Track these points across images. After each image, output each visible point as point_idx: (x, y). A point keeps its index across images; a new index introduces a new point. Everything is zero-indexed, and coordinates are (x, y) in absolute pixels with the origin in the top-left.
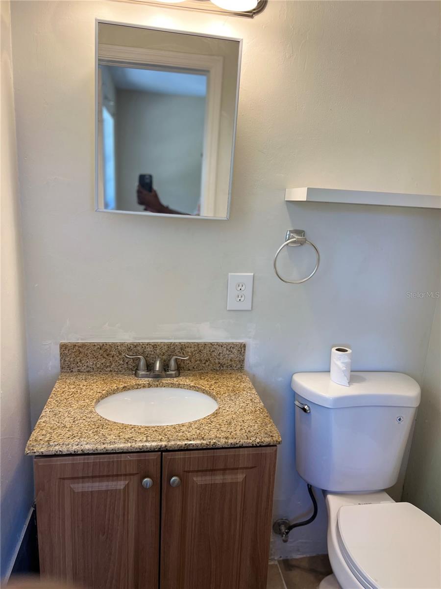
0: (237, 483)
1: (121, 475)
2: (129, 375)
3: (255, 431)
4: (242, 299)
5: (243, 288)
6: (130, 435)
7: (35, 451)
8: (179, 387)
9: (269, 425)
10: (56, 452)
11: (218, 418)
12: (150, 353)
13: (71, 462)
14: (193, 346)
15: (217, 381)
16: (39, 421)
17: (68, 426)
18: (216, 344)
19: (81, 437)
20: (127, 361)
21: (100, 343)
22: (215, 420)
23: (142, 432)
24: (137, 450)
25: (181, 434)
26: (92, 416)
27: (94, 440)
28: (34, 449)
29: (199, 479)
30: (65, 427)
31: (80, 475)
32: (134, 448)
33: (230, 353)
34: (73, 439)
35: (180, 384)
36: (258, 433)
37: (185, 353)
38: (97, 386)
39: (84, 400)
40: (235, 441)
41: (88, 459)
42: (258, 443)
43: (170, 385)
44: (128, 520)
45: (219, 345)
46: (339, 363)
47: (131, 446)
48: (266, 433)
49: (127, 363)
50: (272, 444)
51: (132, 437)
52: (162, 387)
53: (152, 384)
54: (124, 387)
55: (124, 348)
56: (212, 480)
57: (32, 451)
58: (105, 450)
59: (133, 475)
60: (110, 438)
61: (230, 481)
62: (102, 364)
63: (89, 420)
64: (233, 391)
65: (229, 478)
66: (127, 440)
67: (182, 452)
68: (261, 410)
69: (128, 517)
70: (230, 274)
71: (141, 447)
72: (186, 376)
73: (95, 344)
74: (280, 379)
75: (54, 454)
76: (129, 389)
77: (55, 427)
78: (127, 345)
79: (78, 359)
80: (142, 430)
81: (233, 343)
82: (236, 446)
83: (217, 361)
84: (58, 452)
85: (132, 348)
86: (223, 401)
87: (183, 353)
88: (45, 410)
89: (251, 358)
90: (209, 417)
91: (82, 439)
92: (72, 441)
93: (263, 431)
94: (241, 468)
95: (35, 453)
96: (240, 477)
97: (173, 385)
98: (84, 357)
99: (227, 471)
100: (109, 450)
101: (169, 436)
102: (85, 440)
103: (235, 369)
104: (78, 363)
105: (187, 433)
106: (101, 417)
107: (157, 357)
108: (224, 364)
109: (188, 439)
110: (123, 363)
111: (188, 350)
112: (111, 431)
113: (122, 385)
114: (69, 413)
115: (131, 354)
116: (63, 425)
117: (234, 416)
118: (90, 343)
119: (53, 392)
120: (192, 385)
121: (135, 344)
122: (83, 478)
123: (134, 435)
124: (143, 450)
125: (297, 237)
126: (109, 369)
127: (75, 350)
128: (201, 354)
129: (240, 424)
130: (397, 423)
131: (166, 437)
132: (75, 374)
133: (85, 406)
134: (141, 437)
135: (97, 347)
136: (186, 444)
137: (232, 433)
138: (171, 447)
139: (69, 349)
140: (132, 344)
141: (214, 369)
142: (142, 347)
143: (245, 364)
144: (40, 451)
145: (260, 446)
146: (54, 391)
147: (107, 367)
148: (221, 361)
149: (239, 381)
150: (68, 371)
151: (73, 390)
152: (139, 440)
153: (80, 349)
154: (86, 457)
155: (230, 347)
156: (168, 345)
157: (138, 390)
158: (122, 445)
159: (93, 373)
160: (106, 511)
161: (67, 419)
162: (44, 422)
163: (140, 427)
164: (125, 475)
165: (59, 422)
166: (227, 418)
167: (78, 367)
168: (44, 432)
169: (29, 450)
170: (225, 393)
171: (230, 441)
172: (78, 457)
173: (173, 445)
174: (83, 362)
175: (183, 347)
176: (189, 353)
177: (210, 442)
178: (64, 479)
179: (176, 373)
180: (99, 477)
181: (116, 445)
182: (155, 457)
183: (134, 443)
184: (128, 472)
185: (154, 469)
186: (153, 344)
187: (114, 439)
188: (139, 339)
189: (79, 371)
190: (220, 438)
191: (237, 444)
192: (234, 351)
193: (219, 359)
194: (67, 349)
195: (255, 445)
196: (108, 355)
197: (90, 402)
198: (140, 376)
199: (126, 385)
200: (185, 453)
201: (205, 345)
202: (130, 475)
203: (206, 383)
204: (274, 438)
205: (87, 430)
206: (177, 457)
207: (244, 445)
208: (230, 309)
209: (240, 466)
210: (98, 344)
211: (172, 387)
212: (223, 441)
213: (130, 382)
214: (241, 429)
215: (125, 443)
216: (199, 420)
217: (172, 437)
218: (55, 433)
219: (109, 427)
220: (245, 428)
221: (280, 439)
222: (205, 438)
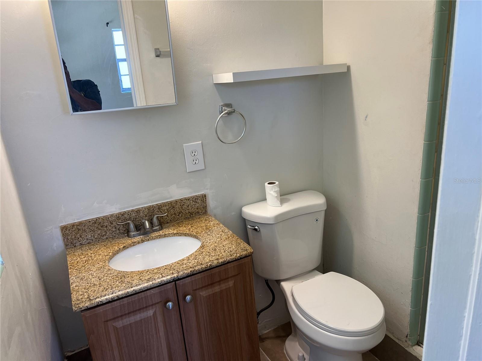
0: (229, 288)
1: (149, 306)
2: (123, 238)
3: (234, 250)
4: (197, 162)
5: (196, 154)
6: (149, 277)
7: (81, 307)
8: (165, 237)
9: (242, 244)
10: (98, 304)
11: (206, 249)
12: (135, 217)
13: (110, 307)
14: (167, 205)
15: (192, 225)
16: (72, 287)
17: (98, 284)
18: (184, 199)
19: (112, 288)
20: (118, 228)
21: (93, 219)
22: (204, 250)
23: (156, 272)
24: (157, 285)
25: (184, 266)
26: (112, 272)
27: (123, 287)
28: (80, 306)
29: (204, 292)
30: (95, 285)
31: (120, 314)
32: (155, 284)
33: (196, 203)
34: (107, 291)
35: (165, 234)
36: (237, 251)
37: (162, 211)
38: (102, 252)
39: (98, 263)
40: (224, 259)
41: (123, 301)
42: (239, 257)
43: (158, 237)
44: (160, 336)
45: (186, 199)
46: (272, 192)
47: (153, 283)
48: (242, 249)
49: (119, 229)
50: (248, 255)
51: (151, 277)
52: (152, 240)
53: (144, 240)
54: (124, 247)
55: (114, 218)
56: (212, 291)
57: (79, 308)
58: (134, 292)
59: (158, 303)
60: (134, 282)
61: (224, 288)
62: (99, 234)
63: (111, 276)
64: (207, 229)
65: (224, 286)
66: (148, 280)
67: (189, 278)
68: (232, 236)
69: (159, 334)
70: (184, 145)
71: (160, 282)
72: (168, 227)
73: (90, 220)
74: (233, 213)
75: (96, 305)
76: (128, 247)
77: (87, 287)
78: (116, 215)
79: (78, 236)
80: (155, 271)
81: (196, 196)
82: (225, 262)
83: (187, 211)
84: (100, 303)
85: (121, 217)
86: (204, 237)
87: (161, 212)
88: (71, 279)
89: (211, 203)
90: (199, 250)
91: (114, 289)
92: (107, 292)
93: (239, 248)
94: (231, 277)
95: (81, 308)
96: (231, 283)
97: (160, 237)
98: (83, 232)
99: (222, 282)
100: (137, 291)
101: (177, 269)
102: (117, 289)
103: (201, 214)
104: (79, 238)
105: (188, 264)
106: (119, 271)
107: (141, 219)
108: (193, 212)
109: (191, 268)
110: (115, 230)
111: (165, 208)
112: (133, 278)
113: (121, 246)
114: (92, 275)
115: (120, 221)
116: (93, 284)
117: (216, 244)
118: (86, 220)
119: (69, 265)
120: (175, 232)
121: (122, 213)
122: (121, 316)
123: (151, 276)
124: (162, 284)
125: (228, 109)
126: (105, 237)
127: (74, 229)
128: (174, 209)
129: (222, 248)
130: (315, 223)
131: (175, 270)
132: (79, 247)
133: (101, 267)
134: (158, 276)
135: (91, 223)
136: (191, 271)
137: (220, 255)
138: (181, 276)
139: (69, 230)
140: (120, 213)
141: (186, 218)
142: (128, 214)
143: (208, 209)
144: (85, 306)
145: (241, 258)
146: (70, 263)
147: (103, 236)
148: (190, 211)
149: (208, 221)
150: (72, 246)
151: (85, 259)
152: (157, 277)
153: (79, 227)
154: (121, 300)
155: (195, 199)
156: (148, 208)
157: (134, 246)
158: (146, 285)
159: (93, 243)
160: (143, 334)
161: (93, 280)
162: (76, 286)
163: (152, 270)
164: (152, 305)
165: (88, 284)
166: (212, 247)
167: (79, 241)
168: (81, 293)
169: (76, 308)
170: (202, 232)
171: (220, 261)
172: (115, 302)
173: (183, 274)
174: (83, 236)
175: (159, 207)
176: (165, 211)
177: (207, 265)
178: (107, 321)
179: (159, 228)
180: (133, 312)
181: (141, 286)
182: (172, 286)
183: (154, 281)
184: (154, 302)
185: (172, 295)
186: (136, 210)
187: (138, 282)
188: (124, 209)
189: (81, 244)
190: (213, 260)
191: (225, 261)
192: (199, 201)
193: (189, 210)
194: (68, 230)
195: (237, 259)
196: (102, 227)
197: (104, 264)
198: (132, 236)
199: (125, 245)
200: (192, 278)
201: (176, 201)
202: (156, 304)
203: (185, 228)
204: (248, 251)
205: (113, 282)
206: (187, 282)
207: (230, 261)
208: (190, 171)
209: (230, 276)
210: (92, 220)
211: (160, 238)
212: (216, 262)
213: (127, 242)
214: (224, 251)
215: (147, 282)
216: (193, 254)
217: (180, 269)
218: (90, 291)
219: (129, 275)
220: (226, 250)
221: (252, 250)
222: (203, 264)
